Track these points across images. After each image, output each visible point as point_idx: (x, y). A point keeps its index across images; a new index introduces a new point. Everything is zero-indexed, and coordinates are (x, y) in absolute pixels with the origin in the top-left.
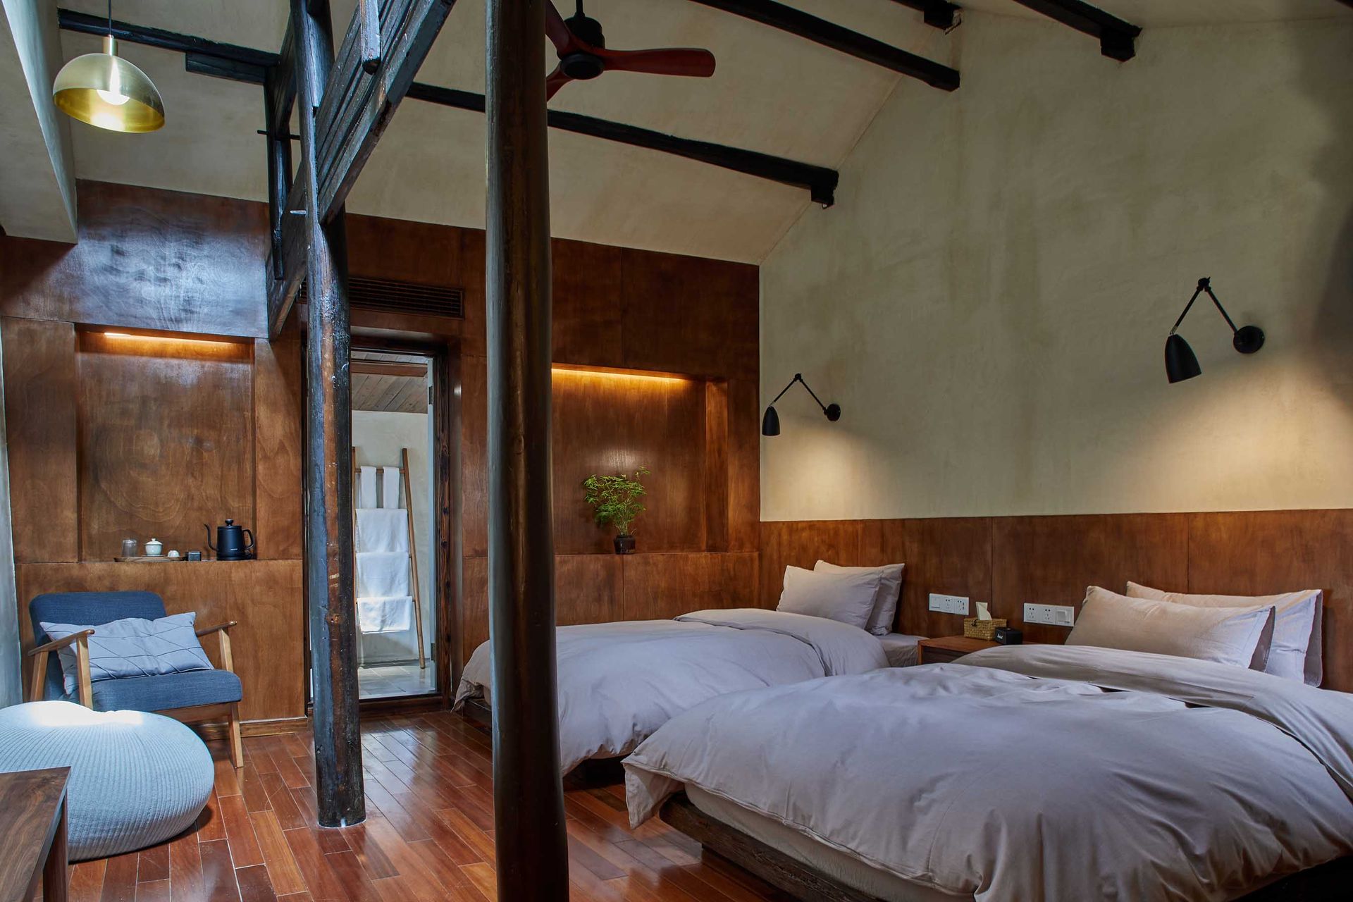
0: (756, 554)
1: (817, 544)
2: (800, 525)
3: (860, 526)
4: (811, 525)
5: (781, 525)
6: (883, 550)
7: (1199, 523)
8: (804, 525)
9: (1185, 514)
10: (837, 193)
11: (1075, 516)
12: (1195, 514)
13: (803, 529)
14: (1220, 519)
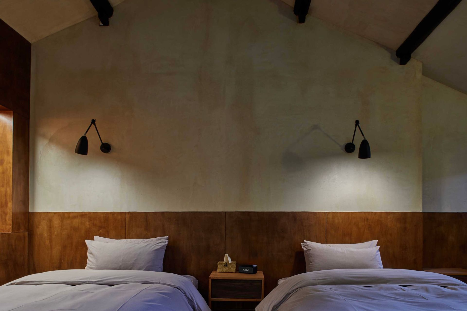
0: (26, 233)
1: (88, 226)
2: (71, 215)
3: (127, 216)
4: (83, 215)
5: (53, 214)
6: (147, 229)
7: (330, 216)
8: (75, 215)
9: (325, 212)
10: (111, 20)
11: (273, 212)
12: (329, 213)
13: (75, 217)
14: (339, 214)
